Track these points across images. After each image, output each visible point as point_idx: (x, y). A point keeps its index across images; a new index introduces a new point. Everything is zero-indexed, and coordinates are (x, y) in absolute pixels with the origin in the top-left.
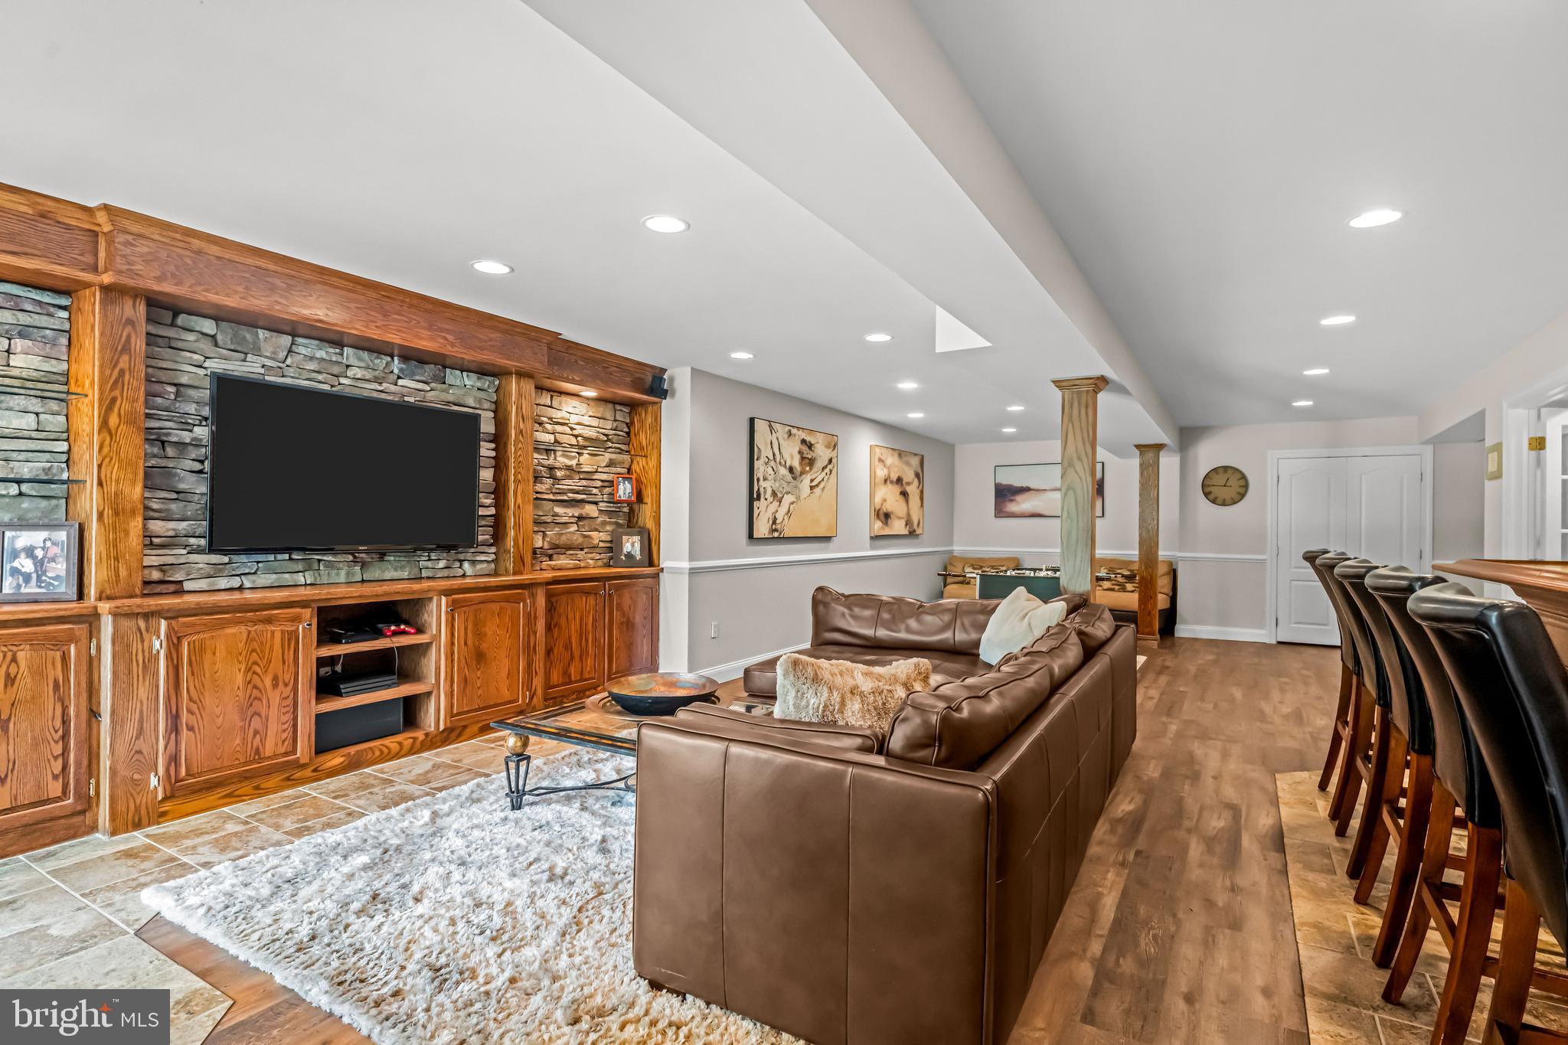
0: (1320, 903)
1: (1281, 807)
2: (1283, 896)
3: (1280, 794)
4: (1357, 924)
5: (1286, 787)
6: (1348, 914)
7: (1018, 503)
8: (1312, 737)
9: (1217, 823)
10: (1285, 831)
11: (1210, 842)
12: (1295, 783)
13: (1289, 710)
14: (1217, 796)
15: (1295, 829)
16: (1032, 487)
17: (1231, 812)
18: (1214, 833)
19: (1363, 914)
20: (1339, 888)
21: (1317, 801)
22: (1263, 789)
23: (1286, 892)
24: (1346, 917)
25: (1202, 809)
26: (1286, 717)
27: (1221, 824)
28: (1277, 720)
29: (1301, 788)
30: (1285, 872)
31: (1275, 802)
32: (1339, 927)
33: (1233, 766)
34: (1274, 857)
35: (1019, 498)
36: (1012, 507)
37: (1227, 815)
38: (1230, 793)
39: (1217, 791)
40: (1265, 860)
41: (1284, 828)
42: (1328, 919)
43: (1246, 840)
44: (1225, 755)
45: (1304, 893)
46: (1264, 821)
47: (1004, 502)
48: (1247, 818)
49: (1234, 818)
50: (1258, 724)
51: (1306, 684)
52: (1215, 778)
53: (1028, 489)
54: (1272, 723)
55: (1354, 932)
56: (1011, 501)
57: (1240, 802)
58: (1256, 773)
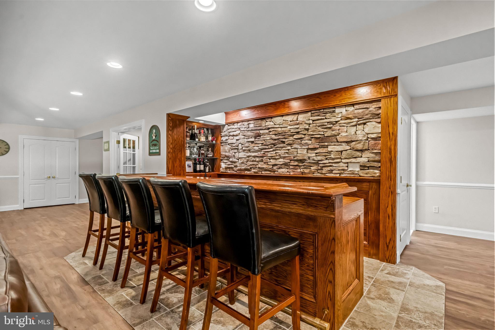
0: (113, 295)
1: (76, 269)
2: (101, 300)
3: (71, 264)
4: (127, 295)
5: (71, 261)
6: (123, 293)
8: (65, 240)
9: (57, 286)
10: (83, 277)
11: (59, 295)
12: (73, 258)
13: (49, 233)
14: (48, 276)
15: (86, 275)
17: (59, 279)
18: (59, 291)
19: (126, 291)
20: (114, 286)
21: (85, 261)
22: (63, 265)
23: (101, 298)
24: (122, 295)
25: (46, 285)
26: (49, 235)
27: (59, 286)
28: (47, 238)
29: (76, 259)
30: (94, 291)
31: (72, 268)
32: (124, 299)
33: (44, 261)
34: (87, 287)
37: (58, 281)
38: (53, 272)
39: (46, 274)
40: (85, 290)
41: (82, 276)
42: (119, 299)
43: (72, 287)
44: (38, 258)
45: (106, 294)
46: (74, 277)
48: (66, 279)
49: (61, 281)
50: (41, 242)
51: (47, 222)
52: (41, 269)
54: (46, 239)
55: (128, 298)
57: (59, 274)
58: (56, 261)
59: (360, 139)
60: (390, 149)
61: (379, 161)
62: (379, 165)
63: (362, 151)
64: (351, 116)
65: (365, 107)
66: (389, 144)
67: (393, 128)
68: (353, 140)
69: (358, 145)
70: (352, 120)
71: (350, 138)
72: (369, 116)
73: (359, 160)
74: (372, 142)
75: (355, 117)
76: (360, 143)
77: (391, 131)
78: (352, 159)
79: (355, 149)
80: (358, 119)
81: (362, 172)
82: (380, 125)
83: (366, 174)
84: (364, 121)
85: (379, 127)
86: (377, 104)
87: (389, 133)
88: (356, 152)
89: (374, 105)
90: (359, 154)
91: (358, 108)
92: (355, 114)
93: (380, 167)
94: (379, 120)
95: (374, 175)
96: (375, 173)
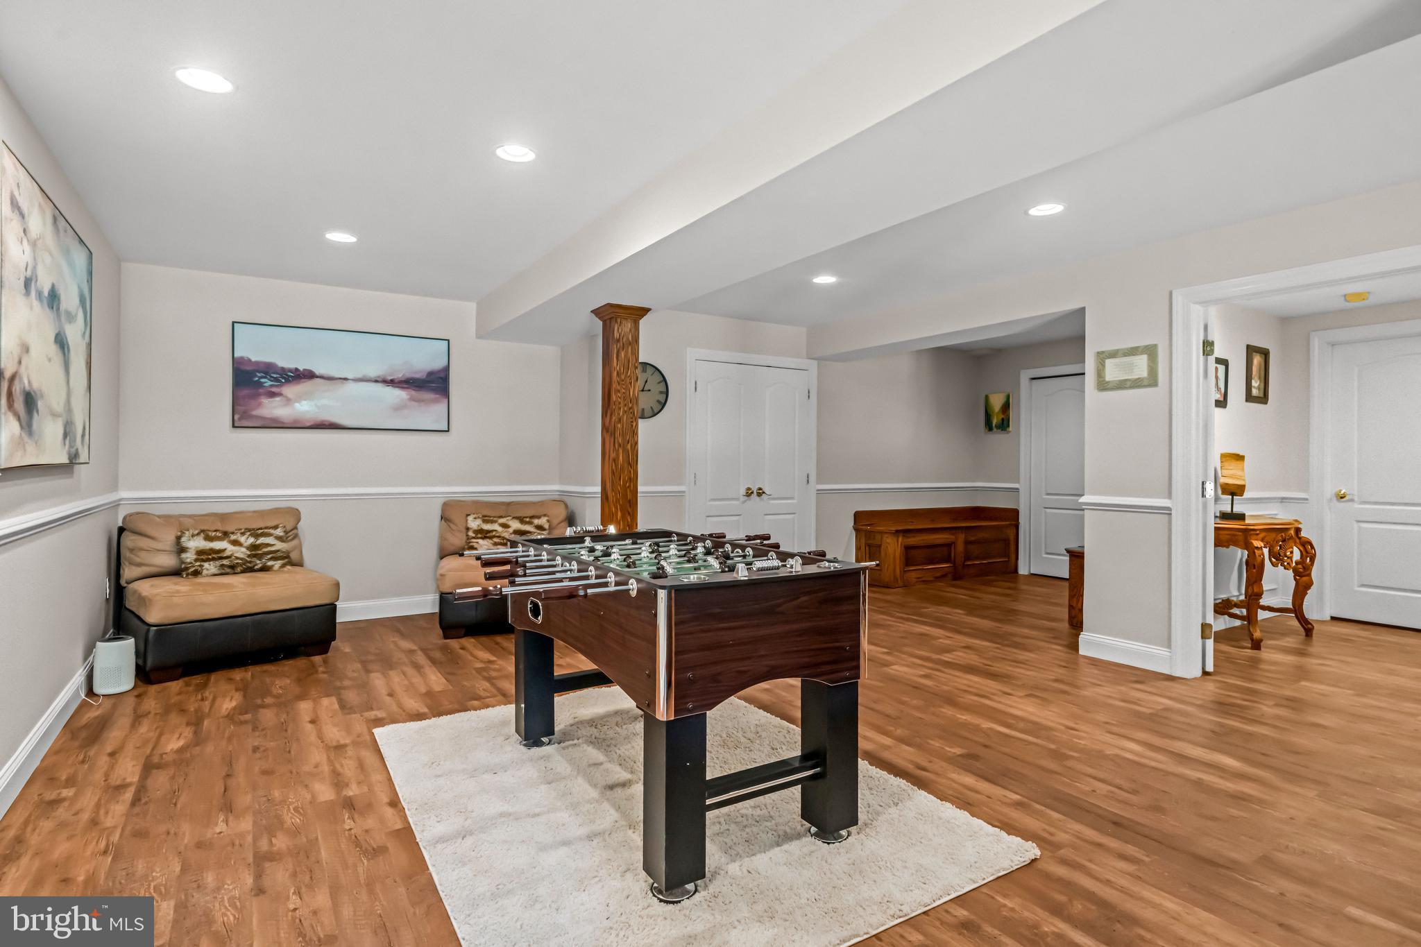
7: (288, 401)
16: (317, 372)
35: (290, 390)
36: (272, 408)
47: (256, 396)
53: (309, 375)
56: (273, 395)
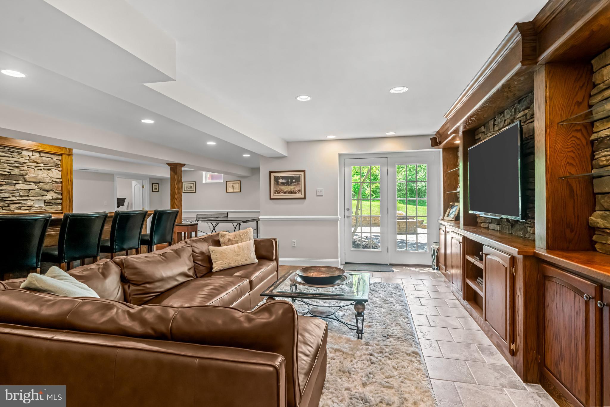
59: (47, 181)
60: (69, 191)
61: (61, 199)
62: (61, 201)
63: (47, 191)
64: (39, 161)
65: (49, 157)
66: (68, 187)
67: (71, 177)
68: (41, 181)
69: (45, 186)
70: (39, 165)
71: (39, 180)
72: (53, 164)
73: (45, 198)
74: (56, 185)
75: (42, 163)
76: (46, 184)
77: (69, 179)
78: (39, 197)
79: (43, 189)
80: (44, 164)
81: (48, 208)
82: (61, 173)
83: (52, 209)
84: (50, 168)
85: (60, 174)
86: (58, 157)
87: (68, 180)
88: (43, 192)
89: (56, 157)
90: (45, 193)
91: (44, 156)
92: (43, 160)
93: (61, 203)
94: (60, 169)
95: (57, 209)
96: (59, 208)
